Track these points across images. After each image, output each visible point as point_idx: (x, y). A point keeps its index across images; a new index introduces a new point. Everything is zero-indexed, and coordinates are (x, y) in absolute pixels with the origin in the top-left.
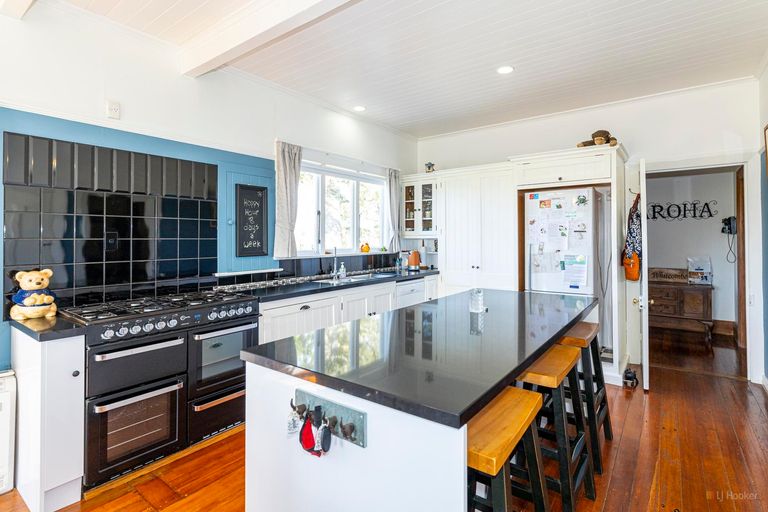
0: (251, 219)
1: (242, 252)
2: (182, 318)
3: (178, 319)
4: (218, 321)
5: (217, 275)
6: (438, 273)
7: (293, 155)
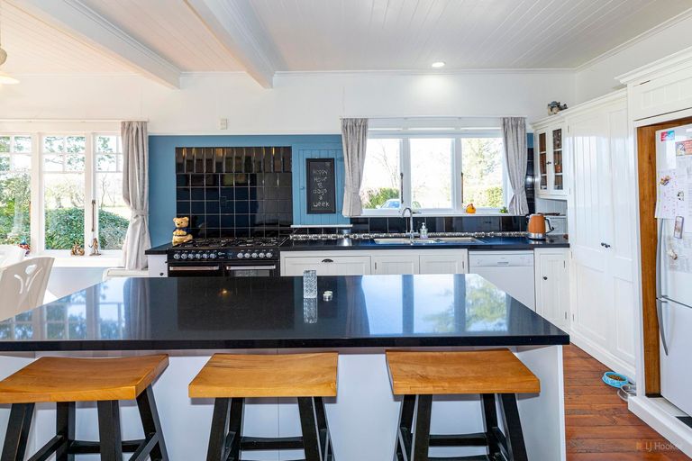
0: (320, 184)
1: (310, 211)
2: (220, 254)
3: (216, 253)
4: (244, 259)
5: (292, 226)
6: (568, 246)
7: (357, 128)
